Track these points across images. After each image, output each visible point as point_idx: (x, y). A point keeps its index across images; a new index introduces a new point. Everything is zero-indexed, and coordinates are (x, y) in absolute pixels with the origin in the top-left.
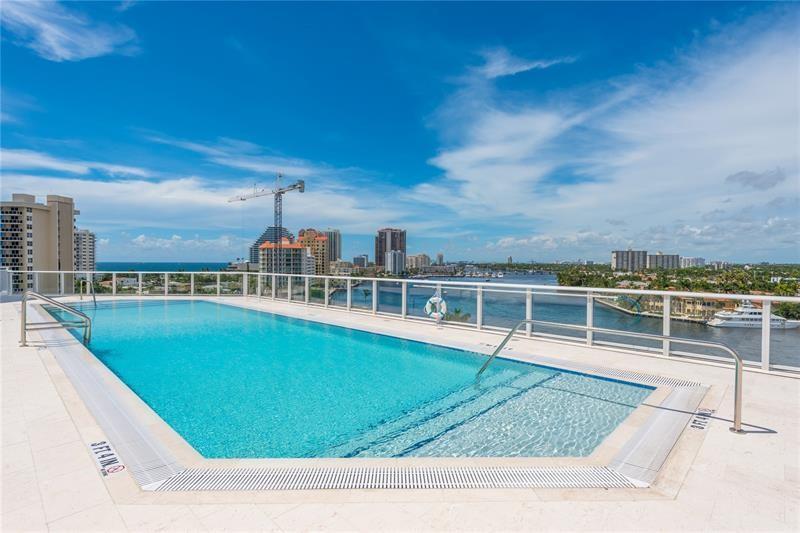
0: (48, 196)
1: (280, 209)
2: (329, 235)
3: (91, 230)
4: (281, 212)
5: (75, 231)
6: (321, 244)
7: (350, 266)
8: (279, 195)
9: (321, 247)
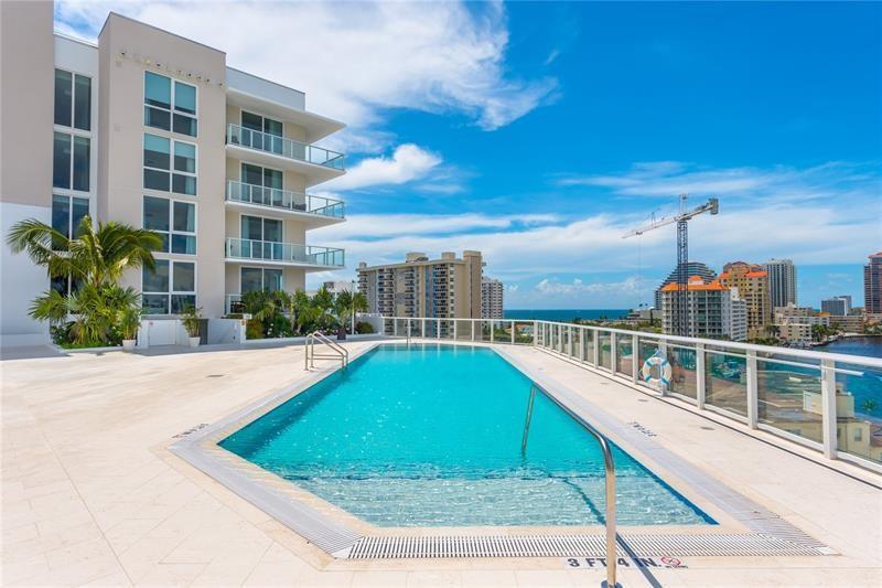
0: (465, 252)
1: (686, 239)
2: (775, 268)
3: (500, 281)
4: (685, 244)
5: (483, 282)
6: (755, 282)
7: (815, 313)
8: (683, 222)
9: (755, 287)
